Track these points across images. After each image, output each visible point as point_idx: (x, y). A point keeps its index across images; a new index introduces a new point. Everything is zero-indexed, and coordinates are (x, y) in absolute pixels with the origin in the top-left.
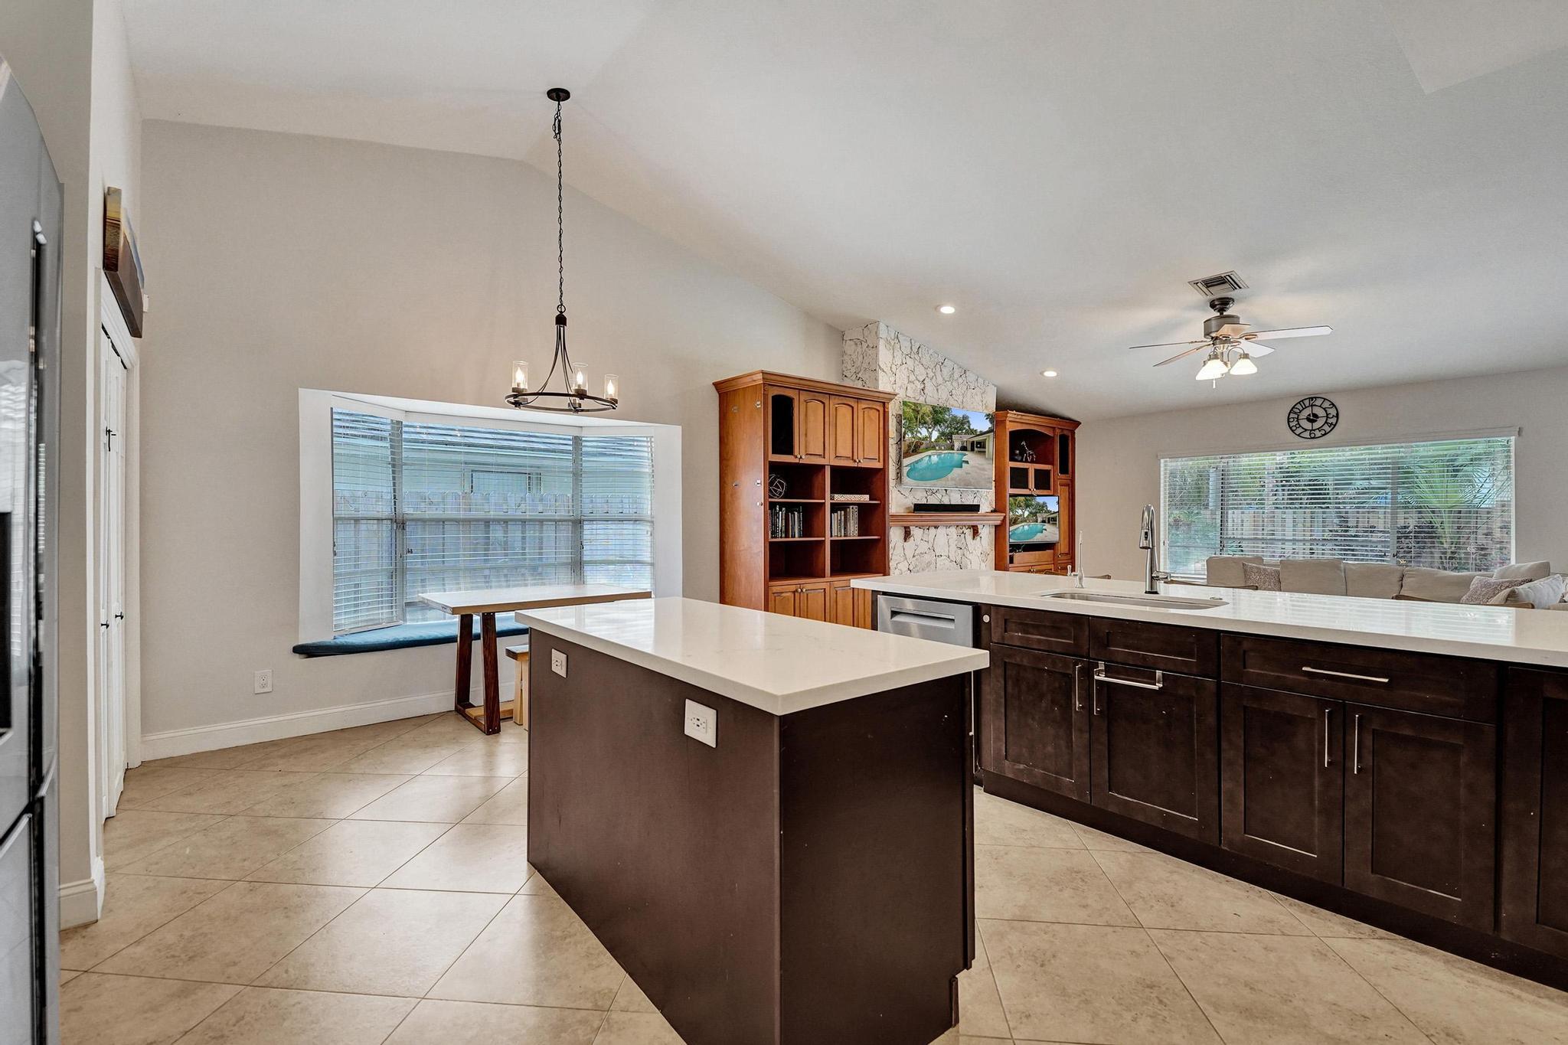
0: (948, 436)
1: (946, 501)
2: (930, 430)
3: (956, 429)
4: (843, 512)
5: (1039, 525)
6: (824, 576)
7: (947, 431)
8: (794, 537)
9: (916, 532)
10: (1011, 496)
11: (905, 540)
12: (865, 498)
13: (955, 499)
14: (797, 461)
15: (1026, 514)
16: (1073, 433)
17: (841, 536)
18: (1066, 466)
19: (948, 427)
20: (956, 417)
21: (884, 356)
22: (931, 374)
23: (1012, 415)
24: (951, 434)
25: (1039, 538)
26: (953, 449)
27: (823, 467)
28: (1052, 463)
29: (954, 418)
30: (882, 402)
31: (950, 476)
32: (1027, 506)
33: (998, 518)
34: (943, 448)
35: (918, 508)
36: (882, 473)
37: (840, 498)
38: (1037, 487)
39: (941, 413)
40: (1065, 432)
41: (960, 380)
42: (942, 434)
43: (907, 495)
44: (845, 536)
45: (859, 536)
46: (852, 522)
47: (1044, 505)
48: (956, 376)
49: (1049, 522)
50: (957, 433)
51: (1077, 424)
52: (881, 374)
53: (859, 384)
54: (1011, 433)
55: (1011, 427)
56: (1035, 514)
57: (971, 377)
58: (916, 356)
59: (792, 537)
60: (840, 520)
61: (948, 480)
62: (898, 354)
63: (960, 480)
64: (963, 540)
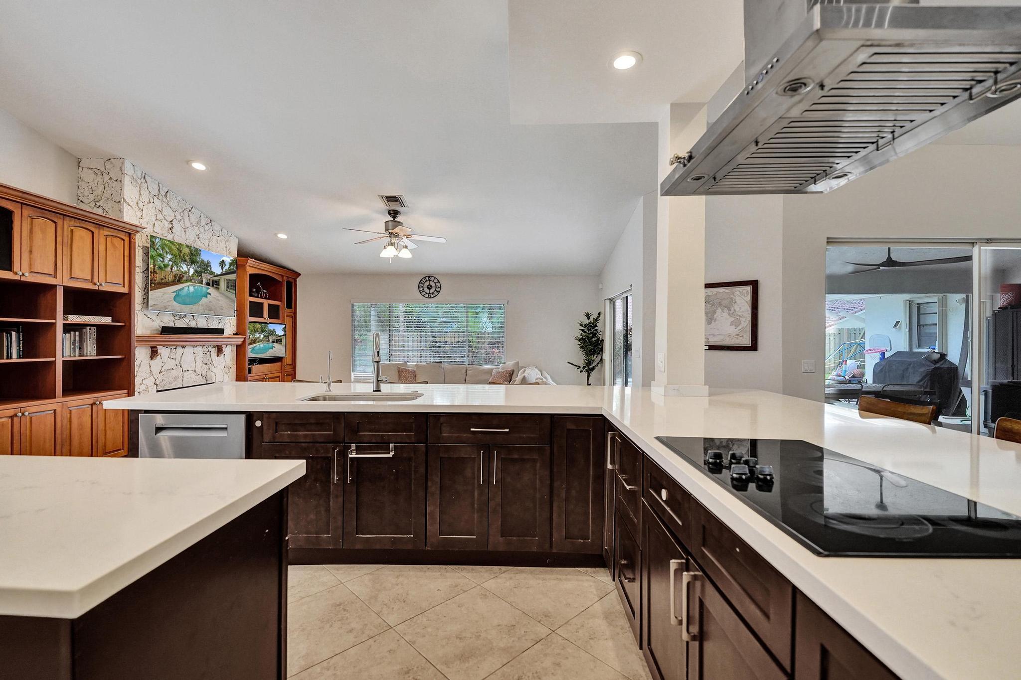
0: (200, 274)
1: (193, 325)
2: (189, 267)
3: (204, 269)
4: (77, 333)
5: (270, 344)
6: (53, 396)
7: (199, 270)
8: (11, 358)
9: (163, 351)
10: (250, 322)
11: (152, 358)
12: (107, 320)
13: (202, 323)
14: (17, 278)
15: (262, 336)
16: (295, 281)
17: (75, 356)
18: (291, 303)
19: (199, 267)
20: (203, 260)
21: (130, 192)
22: (179, 217)
23: (251, 262)
24: (201, 272)
25: (269, 354)
26: (202, 284)
27: (53, 287)
28: (281, 300)
30: (129, 233)
31: (199, 304)
32: (263, 331)
33: (239, 339)
35: (165, 330)
36: (127, 298)
37: (74, 319)
38: (270, 317)
39: (195, 254)
40: (290, 279)
41: (207, 227)
42: (196, 271)
43: (154, 317)
44: (79, 356)
45: (97, 356)
46: (89, 342)
47: (274, 331)
48: (203, 223)
49: (277, 342)
50: (204, 272)
51: (299, 275)
52: (126, 208)
53: (100, 211)
54: (250, 275)
55: (250, 271)
56: (267, 337)
57: (217, 227)
58: (164, 199)
59: (7, 358)
60: (74, 340)
61: (196, 307)
62: (145, 193)
63: (206, 306)
64: (209, 357)
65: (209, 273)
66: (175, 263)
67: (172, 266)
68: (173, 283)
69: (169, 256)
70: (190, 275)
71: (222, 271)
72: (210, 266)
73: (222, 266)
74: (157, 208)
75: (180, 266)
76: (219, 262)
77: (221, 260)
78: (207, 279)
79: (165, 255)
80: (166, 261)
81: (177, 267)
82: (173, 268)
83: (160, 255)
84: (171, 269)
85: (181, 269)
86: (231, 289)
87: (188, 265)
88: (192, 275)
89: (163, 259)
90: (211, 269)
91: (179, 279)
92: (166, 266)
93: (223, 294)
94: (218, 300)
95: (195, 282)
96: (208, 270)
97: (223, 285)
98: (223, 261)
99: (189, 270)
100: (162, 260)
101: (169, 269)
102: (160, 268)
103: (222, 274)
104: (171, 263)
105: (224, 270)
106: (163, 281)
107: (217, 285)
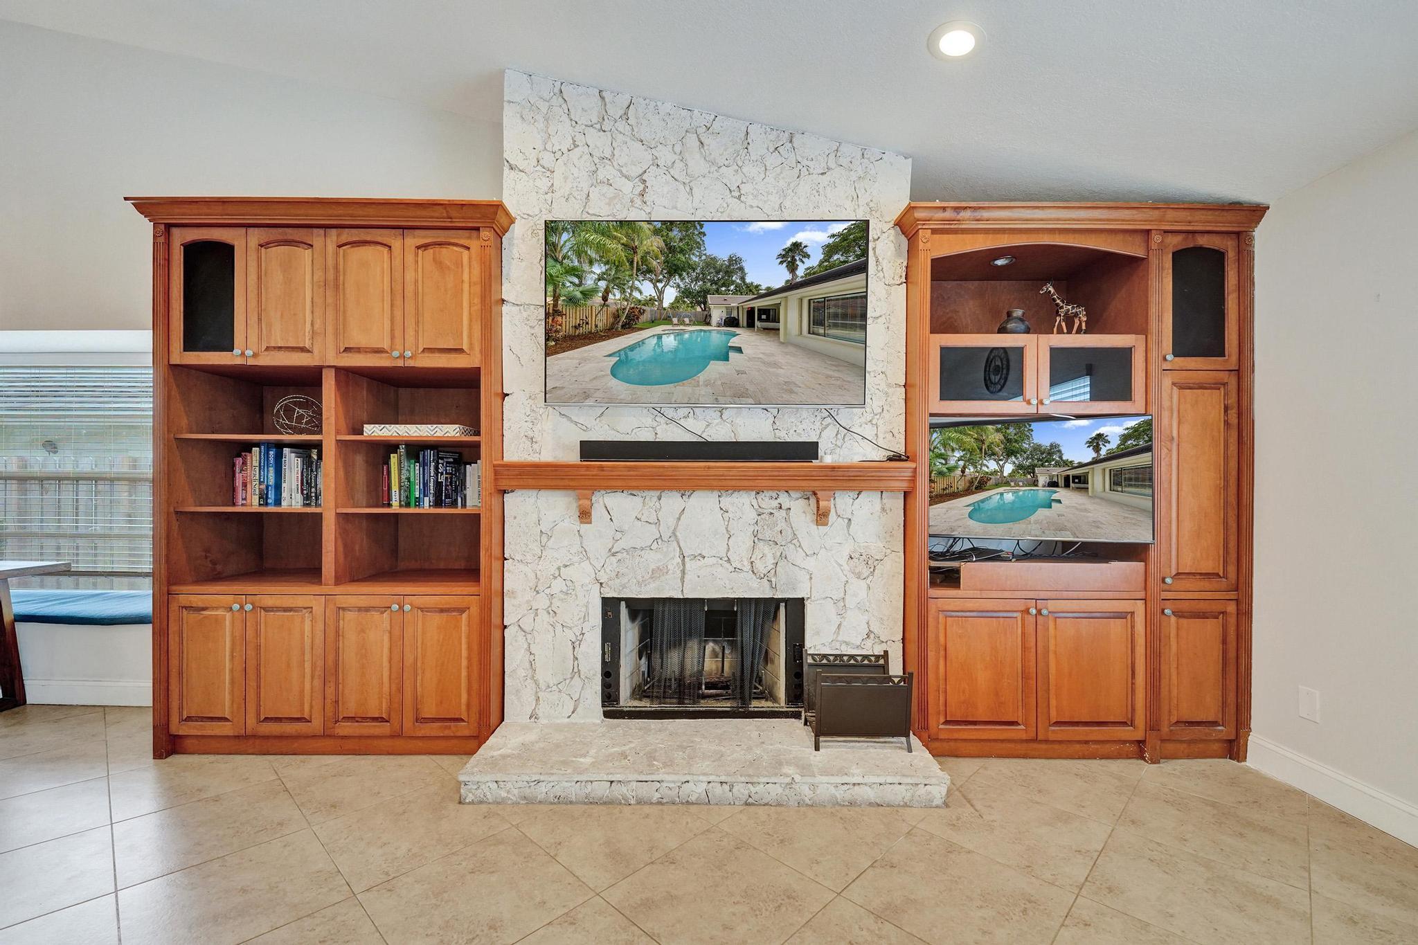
0: (700, 298)
2: (661, 286)
3: (713, 282)
7: (696, 287)
14: (240, 361)
19: (697, 279)
20: (714, 259)
22: (665, 156)
24: (704, 293)
26: (708, 324)
29: (711, 263)
31: (702, 377)
34: (687, 320)
39: (682, 251)
42: (686, 293)
50: (718, 292)
58: (621, 125)
61: (698, 386)
63: (723, 384)
64: (782, 525)
65: (738, 291)
66: (619, 284)
67: (607, 291)
68: (610, 332)
69: (598, 269)
70: (666, 304)
71: (788, 276)
72: (741, 269)
73: (794, 260)
74: (597, 154)
75: (633, 288)
76: (779, 251)
77: (788, 244)
78: (729, 310)
79: (586, 267)
80: (589, 282)
81: (623, 292)
82: (611, 296)
83: (572, 271)
84: (605, 298)
85: (636, 294)
86: (836, 326)
87: (660, 281)
88: (672, 306)
89: (579, 277)
90: (743, 279)
91: (628, 321)
92: (587, 294)
93: (797, 346)
94: (775, 365)
95: (683, 323)
96: (733, 282)
97: (793, 317)
98: (796, 246)
99: (661, 292)
100: (576, 281)
101: (598, 299)
102: (572, 300)
103: (790, 287)
104: (602, 284)
105: (801, 272)
106: (581, 331)
107: (767, 320)
